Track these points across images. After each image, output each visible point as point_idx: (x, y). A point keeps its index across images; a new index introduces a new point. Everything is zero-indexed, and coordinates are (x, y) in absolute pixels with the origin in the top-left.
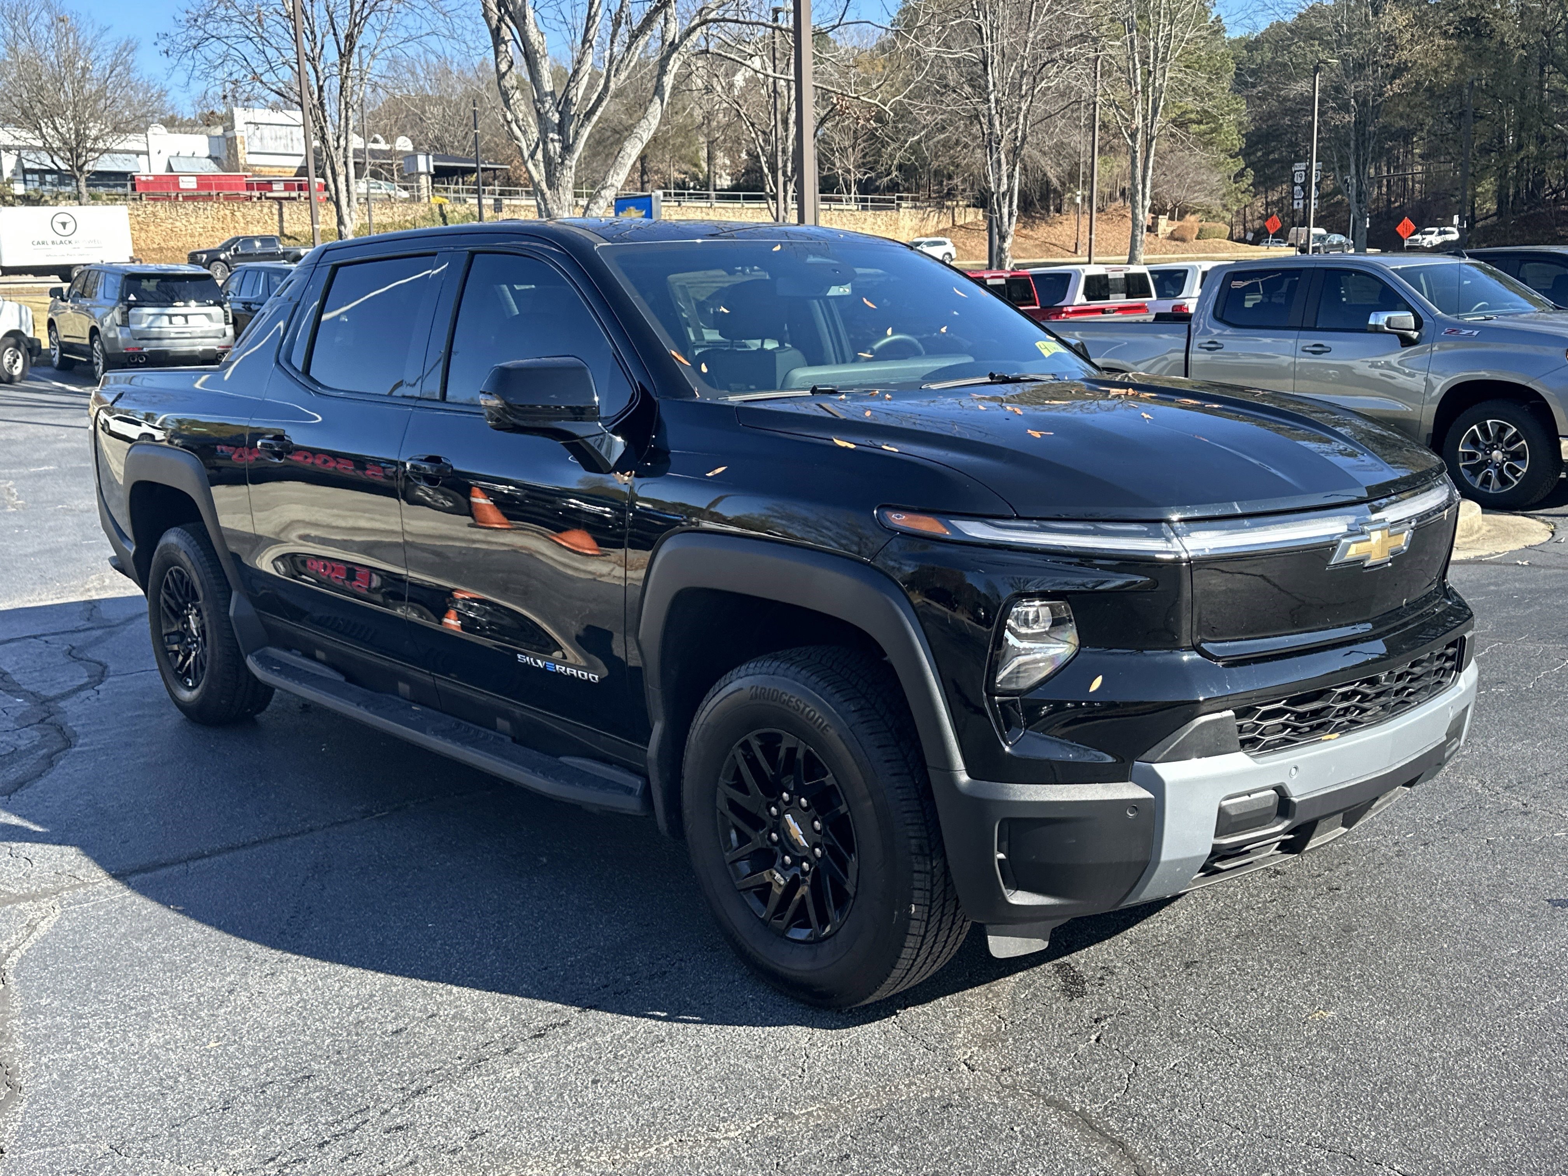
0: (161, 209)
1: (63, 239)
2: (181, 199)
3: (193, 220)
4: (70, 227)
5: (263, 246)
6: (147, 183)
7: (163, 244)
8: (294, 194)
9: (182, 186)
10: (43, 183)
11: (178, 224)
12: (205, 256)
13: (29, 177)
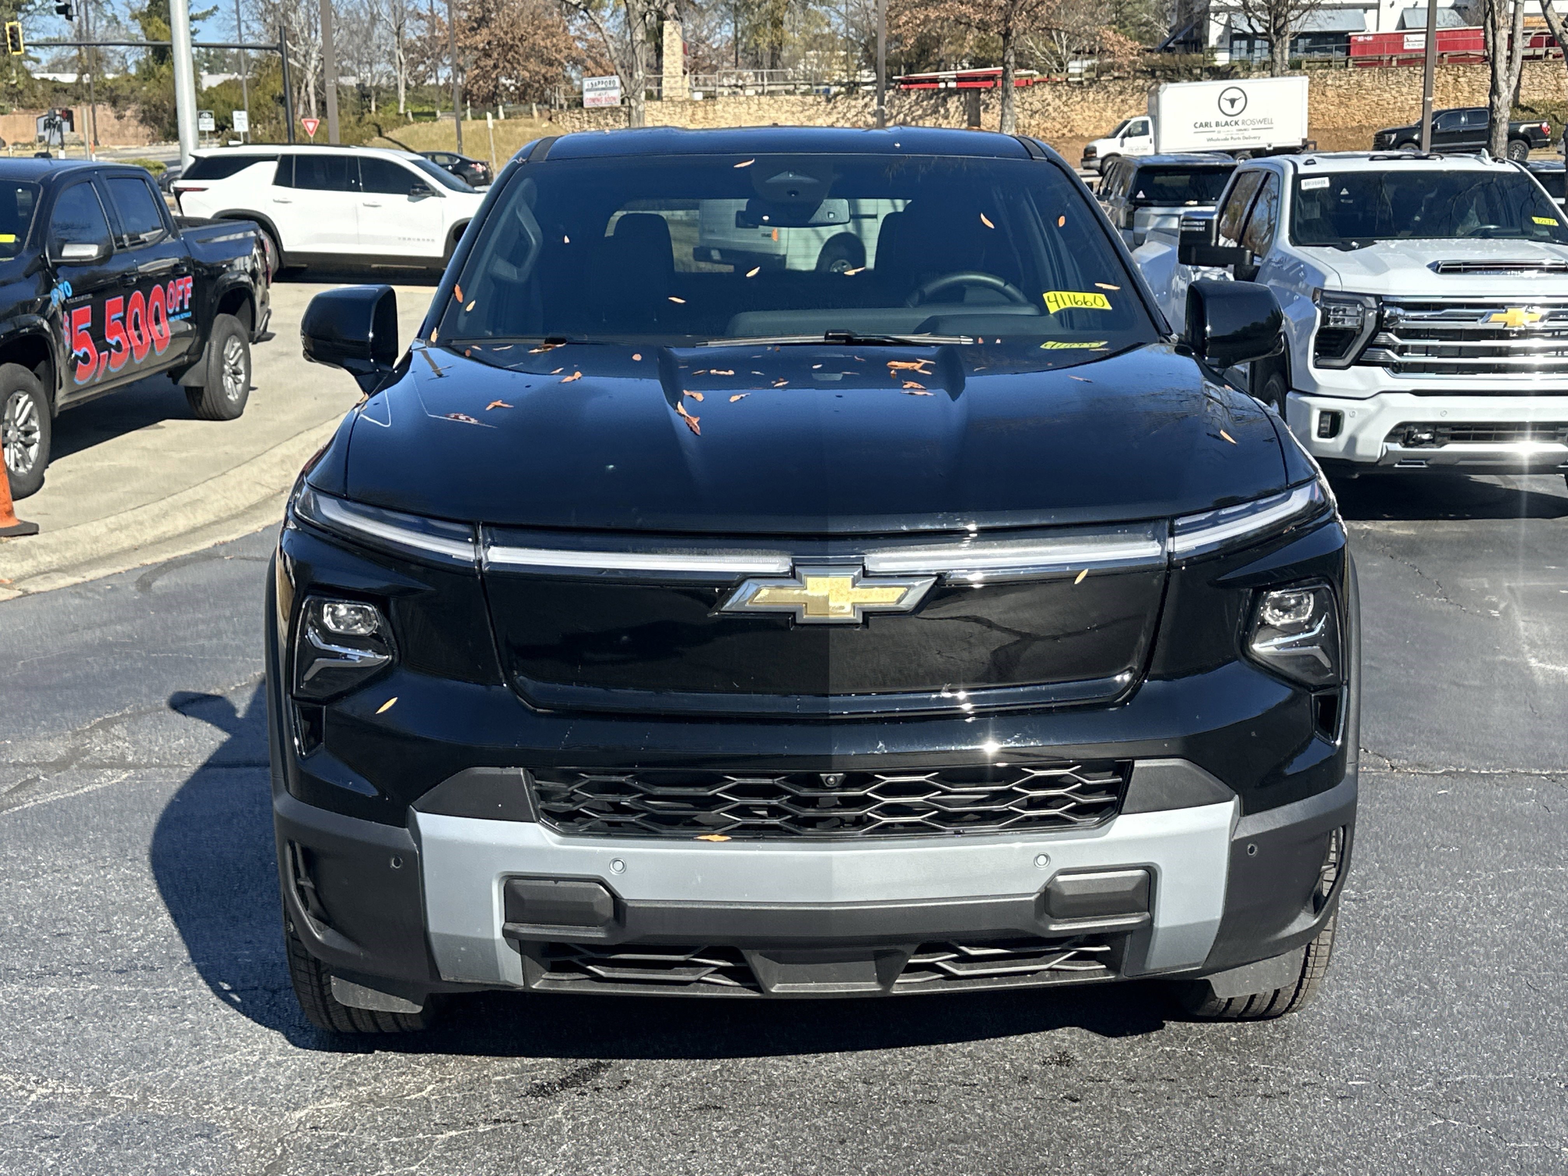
0: (1368, 78)
1: (1229, 119)
2: (1394, 63)
3: (1405, 90)
4: (1239, 105)
5: (1469, 122)
6: (1364, 44)
7: (1364, 122)
8: (1540, 51)
9: (1407, 46)
10: (1251, 49)
11: (1386, 95)
12: (1394, 137)
13: (1236, 43)
